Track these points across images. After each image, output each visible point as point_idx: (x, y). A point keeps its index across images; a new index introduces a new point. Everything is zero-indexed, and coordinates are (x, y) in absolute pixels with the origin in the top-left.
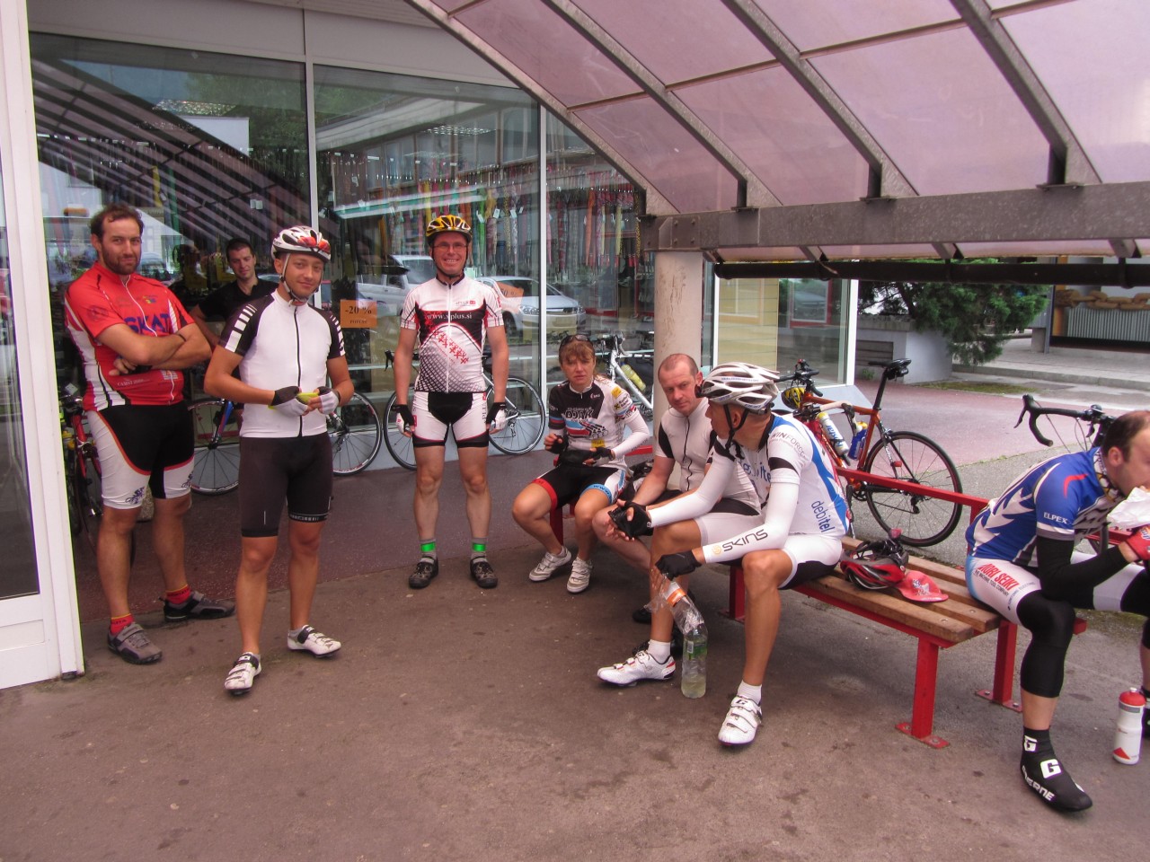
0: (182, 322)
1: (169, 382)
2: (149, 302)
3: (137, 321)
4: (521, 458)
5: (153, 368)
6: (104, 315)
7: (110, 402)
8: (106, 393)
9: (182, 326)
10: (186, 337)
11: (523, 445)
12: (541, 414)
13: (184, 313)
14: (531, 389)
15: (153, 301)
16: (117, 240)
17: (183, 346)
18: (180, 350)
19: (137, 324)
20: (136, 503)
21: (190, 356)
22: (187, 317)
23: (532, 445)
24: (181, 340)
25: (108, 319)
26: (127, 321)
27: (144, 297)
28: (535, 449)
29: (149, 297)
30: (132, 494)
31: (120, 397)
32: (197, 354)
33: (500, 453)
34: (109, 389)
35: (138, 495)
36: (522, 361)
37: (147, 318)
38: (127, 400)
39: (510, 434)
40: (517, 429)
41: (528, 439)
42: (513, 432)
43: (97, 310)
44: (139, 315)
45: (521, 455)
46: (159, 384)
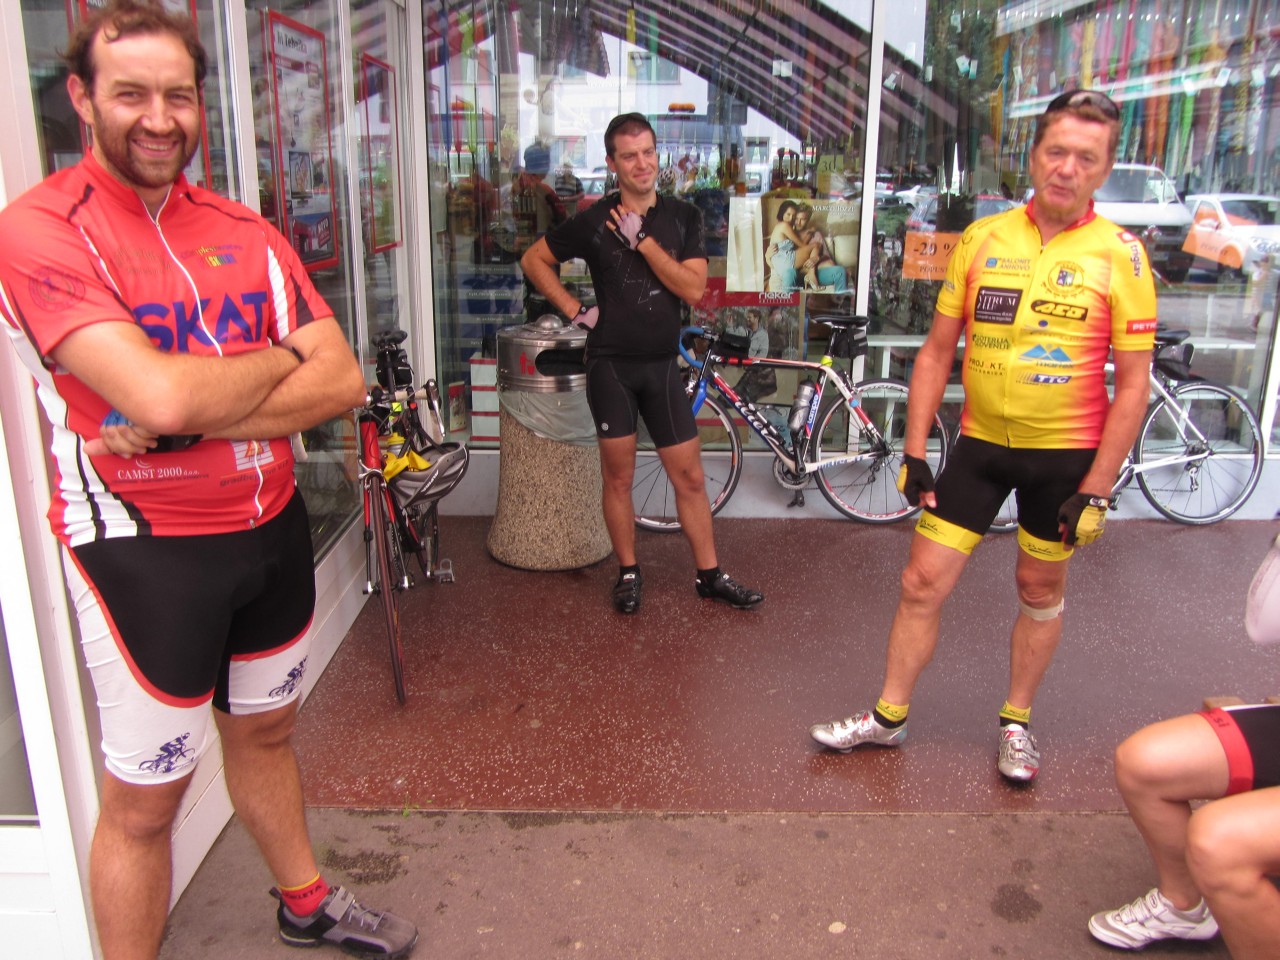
0: (302, 314)
1: (250, 475)
2: (215, 262)
3: (172, 314)
4: (1203, 531)
5: (205, 438)
6: (73, 295)
7: (100, 526)
8: (91, 497)
9: (299, 325)
10: (306, 351)
11: (1209, 508)
12: (1255, 452)
13: (308, 290)
14: (1243, 408)
15: (227, 259)
16: (130, 94)
17: (292, 378)
18: (284, 389)
19: (170, 321)
20: (168, 770)
21: (309, 405)
22: (316, 302)
23: (1227, 511)
24: (291, 360)
25: (83, 305)
26: (137, 315)
27: (203, 250)
28: (1233, 517)
29: (219, 250)
30: (154, 752)
31: (124, 514)
32: (329, 398)
33: (1161, 516)
34: (97, 487)
35: (171, 754)
36: (1234, 352)
37: (205, 303)
38: (143, 524)
39: (1186, 483)
40: (1202, 477)
41: (1222, 498)
42: (1193, 482)
43: (56, 280)
44: (180, 297)
45: (1203, 526)
46: (223, 483)
